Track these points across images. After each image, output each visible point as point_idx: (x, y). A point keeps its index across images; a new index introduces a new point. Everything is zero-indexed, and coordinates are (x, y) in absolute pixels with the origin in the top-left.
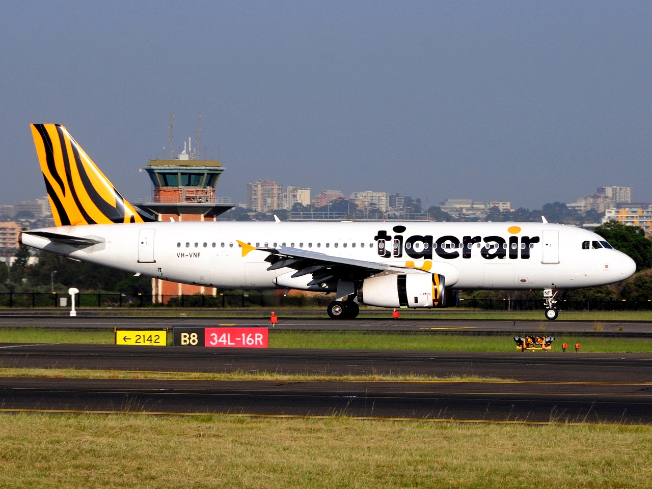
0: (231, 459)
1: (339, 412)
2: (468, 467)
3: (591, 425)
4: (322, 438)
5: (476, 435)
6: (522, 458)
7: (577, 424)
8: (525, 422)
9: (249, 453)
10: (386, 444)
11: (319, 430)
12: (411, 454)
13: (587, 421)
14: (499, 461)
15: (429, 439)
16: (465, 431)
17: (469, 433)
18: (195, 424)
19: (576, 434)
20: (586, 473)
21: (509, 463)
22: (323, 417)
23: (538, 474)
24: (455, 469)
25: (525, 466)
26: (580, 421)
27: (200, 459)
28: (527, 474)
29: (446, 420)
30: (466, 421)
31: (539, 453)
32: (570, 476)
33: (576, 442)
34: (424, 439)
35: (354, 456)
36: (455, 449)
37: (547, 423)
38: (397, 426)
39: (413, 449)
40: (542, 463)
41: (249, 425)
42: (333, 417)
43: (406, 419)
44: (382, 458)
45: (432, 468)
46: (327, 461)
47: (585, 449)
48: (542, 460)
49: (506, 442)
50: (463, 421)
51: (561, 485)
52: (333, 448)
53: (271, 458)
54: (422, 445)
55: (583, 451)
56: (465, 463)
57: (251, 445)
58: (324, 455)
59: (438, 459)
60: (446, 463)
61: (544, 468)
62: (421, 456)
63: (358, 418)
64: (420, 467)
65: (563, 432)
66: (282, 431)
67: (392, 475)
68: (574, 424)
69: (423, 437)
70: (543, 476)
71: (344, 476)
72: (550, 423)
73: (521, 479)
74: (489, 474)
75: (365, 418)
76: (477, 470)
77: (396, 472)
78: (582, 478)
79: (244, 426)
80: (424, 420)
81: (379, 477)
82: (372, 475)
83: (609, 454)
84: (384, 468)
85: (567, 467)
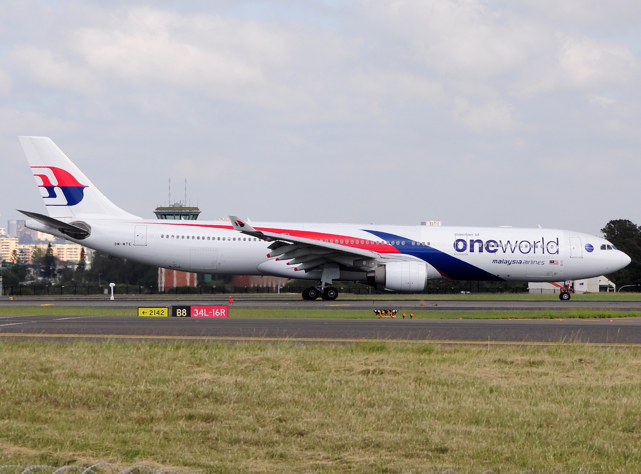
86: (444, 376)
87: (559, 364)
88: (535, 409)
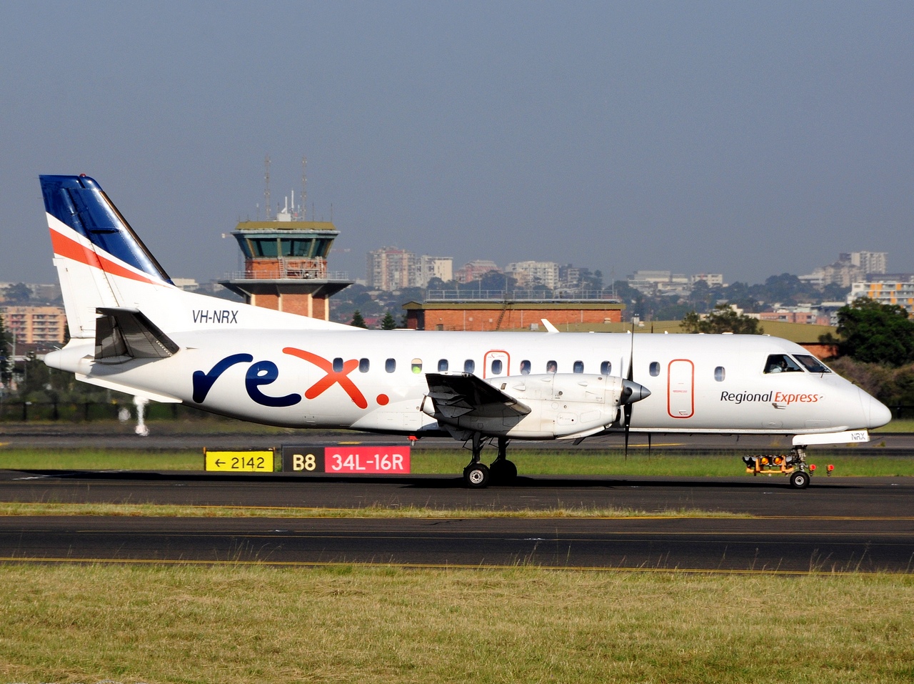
0: (380, 623)
1: (522, 560)
2: (703, 633)
3: (867, 574)
4: (502, 596)
5: (711, 590)
6: (776, 621)
7: (848, 574)
8: (776, 572)
9: (404, 617)
10: (590, 602)
11: (497, 584)
12: (624, 617)
13: (860, 570)
14: (744, 624)
15: (647, 596)
16: (695, 585)
17: (702, 586)
18: (328, 578)
19: (848, 588)
20: (864, 640)
21: (758, 627)
22: (500, 567)
23: (798, 642)
24: (685, 637)
25: (779, 631)
26: (852, 569)
27: (338, 625)
28: (784, 642)
29: (668, 570)
30: (695, 571)
31: (798, 613)
32: (842, 645)
33: (848, 598)
34: (641, 596)
35: (546, 620)
36: (684, 609)
37: (805, 573)
38: (602, 579)
39: (626, 610)
40: (802, 627)
41: (402, 579)
42: (515, 567)
43: (613, 569)
44: (584, 622)
45: (653, 635)
46: (510, 627)
47: (861, 607)
48: (804, 623)
49: (753, 599)
50: (691, 571)
51: (830, 656)
52: (518, 610)
53: (434, 622)
54: (638, 605)
55: (858, 611)
56: (699, 628)
57: (406, 606)
58: (506, 619)
59: (662, 623)
60: (673, 628)
61: (806, 634)
62: (637, 619)
63: (548, 568)
64: (637, 634)
65: (829, 584)
66: (447, 586)
67: (600, 645)
68: (843, 574)
69: (639, 594)
70: (806, 644)
71: (535, 647)
72: (810, 573)
73: (777, 649)
74: (732, 642)
75: (558, 568)
76: (715, 637)
77: (604, 641)
78: (858, 647)
79: (395, 579)
80: (639, 570)
81: (582, 649)
82: (572, 645)
83: (894, 614)
84: (589, 636)
85: (837, 632)
86: (407, 597)
87: (514, 586)
88: (493, 628)
